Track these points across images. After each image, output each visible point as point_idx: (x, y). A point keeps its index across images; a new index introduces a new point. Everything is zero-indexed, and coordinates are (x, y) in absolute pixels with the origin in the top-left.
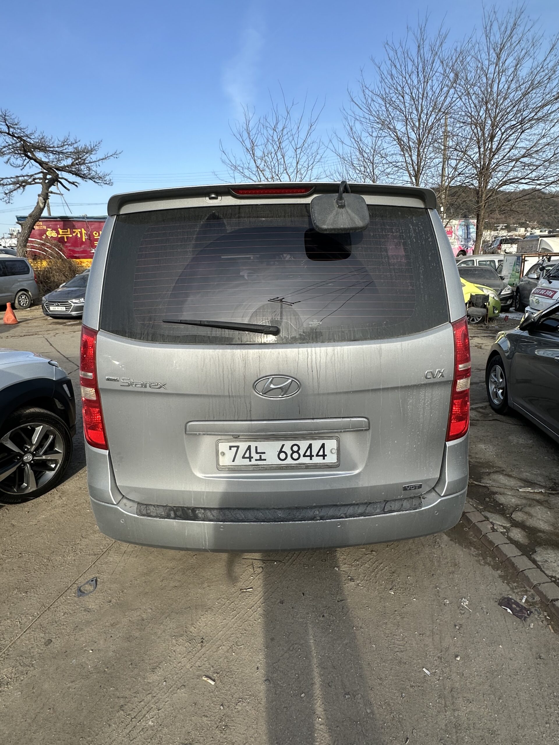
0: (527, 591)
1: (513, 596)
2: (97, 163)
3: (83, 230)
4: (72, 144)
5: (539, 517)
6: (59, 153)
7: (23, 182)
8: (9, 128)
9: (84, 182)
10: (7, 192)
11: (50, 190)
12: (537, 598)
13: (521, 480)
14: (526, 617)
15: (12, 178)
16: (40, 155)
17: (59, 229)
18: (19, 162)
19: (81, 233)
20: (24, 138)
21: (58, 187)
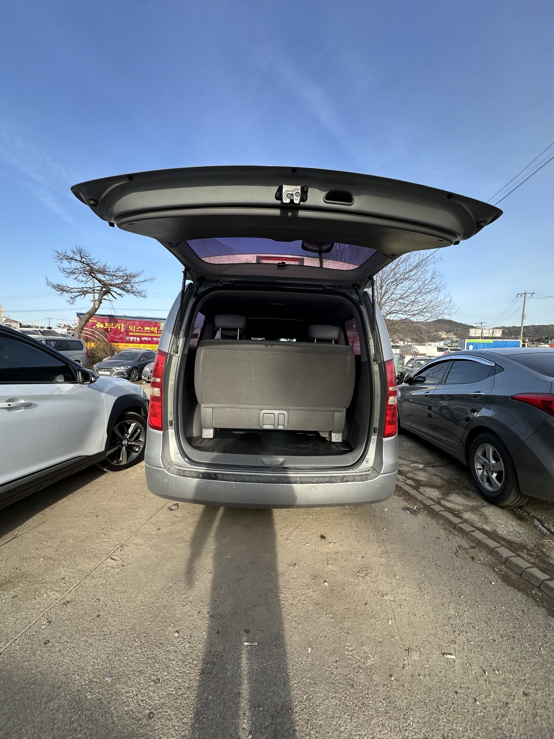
0: (416, 504)
1: (410, 506)
2: (139, 283)
3: (122, 324)
4: (123, 271)
5: (421, 475)
6: (113, 276)
7: (85, 291)
8: (81, 258)
9: (127, 294)
10: (73, 297)
11: (104, 297)
12: (422, 506)
13: (410, 461)
14: (416, 514)
15: (78, 288)
16: (100, 276)
17: (106, 323)
18: (84, 279)
19: (121, 326)
20: (92, 265)
21: (108, 297)
